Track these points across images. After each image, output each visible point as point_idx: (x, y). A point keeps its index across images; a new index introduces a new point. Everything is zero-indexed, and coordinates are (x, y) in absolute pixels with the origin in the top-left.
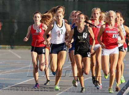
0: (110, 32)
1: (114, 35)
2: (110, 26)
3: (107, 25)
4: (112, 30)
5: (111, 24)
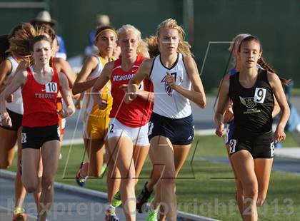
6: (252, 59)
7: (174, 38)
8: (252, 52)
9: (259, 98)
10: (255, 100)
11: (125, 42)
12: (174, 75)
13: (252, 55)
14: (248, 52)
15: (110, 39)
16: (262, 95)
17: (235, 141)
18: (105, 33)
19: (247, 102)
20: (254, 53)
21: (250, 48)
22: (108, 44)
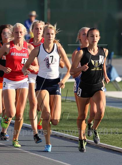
0: (17, 54)
1: (23, 59)
2: (17, 45)
3: (13, 45)
4: (20, 52)
5: (19, 43)
6: (95, 40)
7: (52, 34)
8: (95, 36)
11: (16, 33)
12: (52, 57)
13: (95, 38)
14: (93, 36)
20: (96, 36)
21: (94, 34)
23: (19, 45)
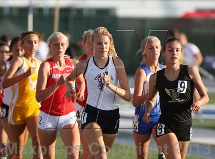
2: (57, 64)
5: (60, 61)
6: (176, 56)
7: (106, 43)
8: (175, 50)
9: (182, 89)
10: (178, 91)
11: (55, 45)
13: (176, 53)
14: (172, 50)
15: (33, 42)
16: (184, 87)
17: (164, 126)
18: (30, 37)
19: (171, 93)
20: (177, 51)
22: (32, 46)
23: (60, 65)
